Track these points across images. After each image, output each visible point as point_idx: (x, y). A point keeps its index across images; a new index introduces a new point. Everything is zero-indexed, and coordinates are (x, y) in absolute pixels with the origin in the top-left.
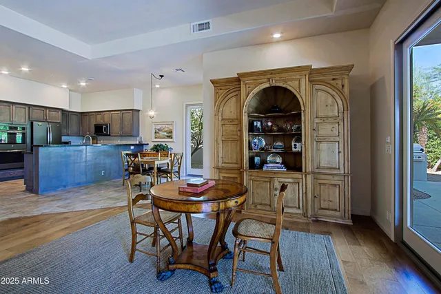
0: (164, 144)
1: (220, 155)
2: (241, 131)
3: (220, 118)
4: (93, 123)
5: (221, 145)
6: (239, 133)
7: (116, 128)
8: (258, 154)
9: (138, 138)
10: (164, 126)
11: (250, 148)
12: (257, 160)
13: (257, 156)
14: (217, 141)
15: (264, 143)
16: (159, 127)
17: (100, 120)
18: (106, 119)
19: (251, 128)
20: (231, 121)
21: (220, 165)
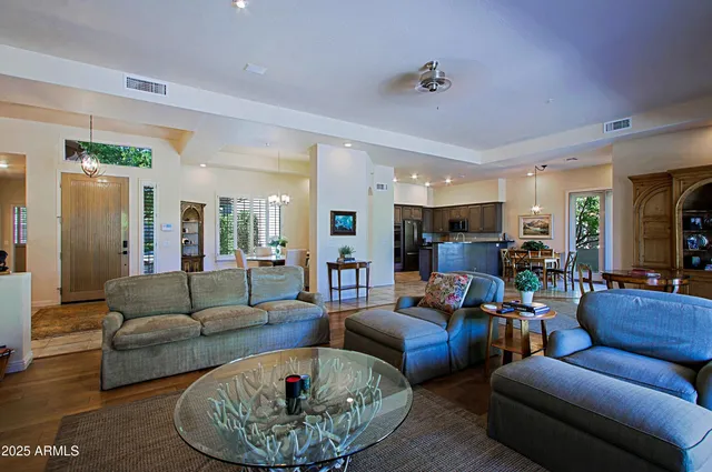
0: (537, 241)
1: (642, 254)
2: (672, 228)
3: (642, 215)
4: (447, 219)
5: (642, 243)
6: (669, 231)
7: (475, 223)
8: (696, 254)
9: (501, 235)
10: (536, 220)
11: (685, 246)
12: (696, 260)
13: (695, 256)
14: (637, 240)
15: (706, 241)
16: (529, 221)
17: (455, 215)
18: (463, 214)
19: (687, 225)
20: (657, 218)
21: (642, 263)
